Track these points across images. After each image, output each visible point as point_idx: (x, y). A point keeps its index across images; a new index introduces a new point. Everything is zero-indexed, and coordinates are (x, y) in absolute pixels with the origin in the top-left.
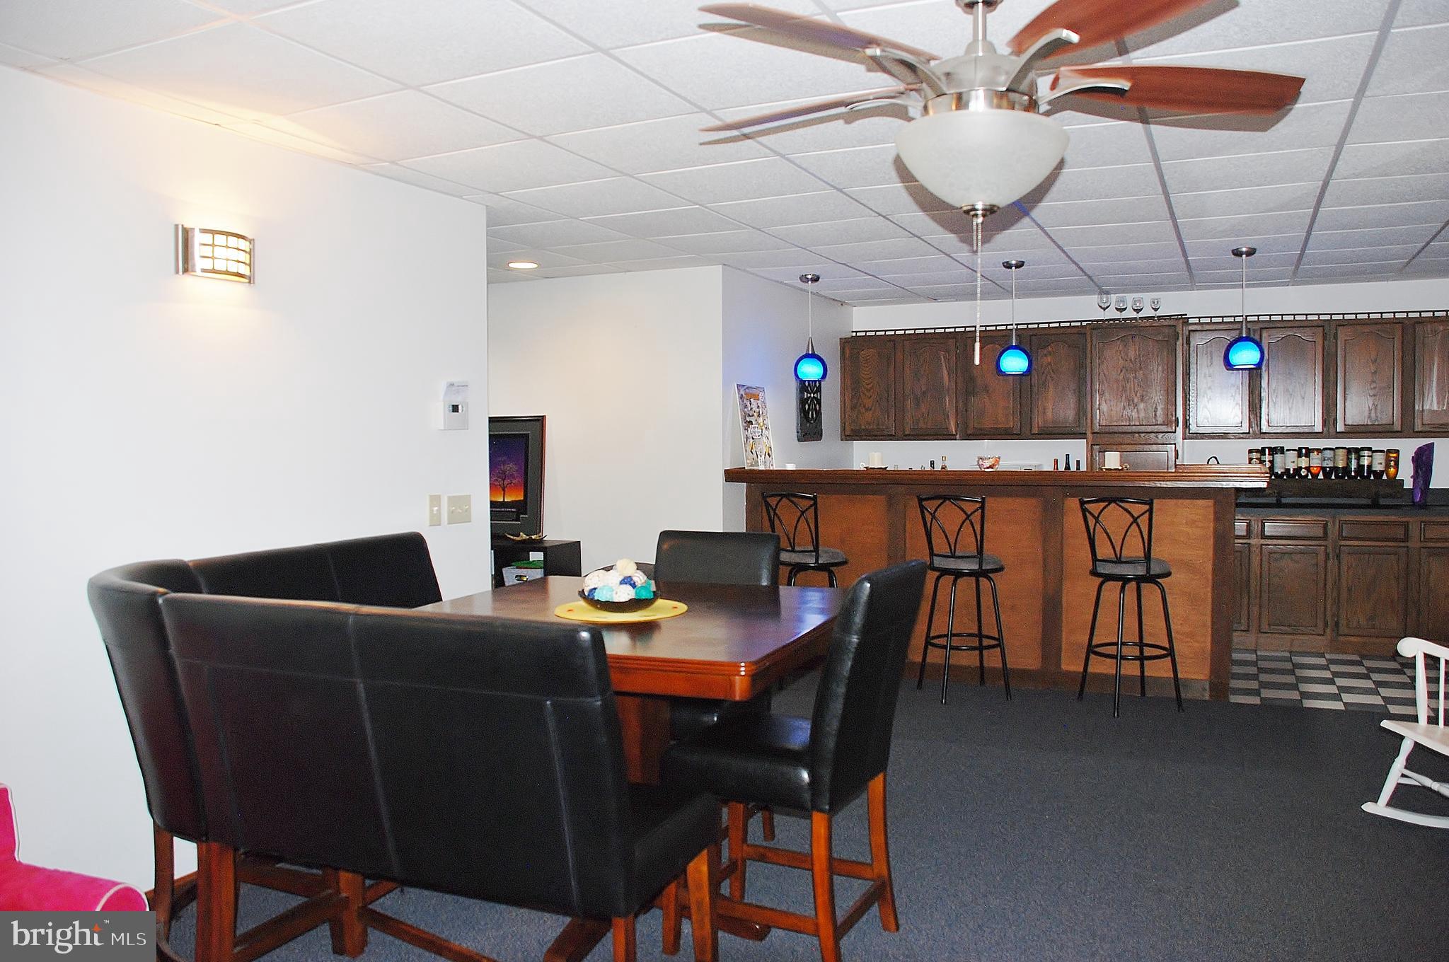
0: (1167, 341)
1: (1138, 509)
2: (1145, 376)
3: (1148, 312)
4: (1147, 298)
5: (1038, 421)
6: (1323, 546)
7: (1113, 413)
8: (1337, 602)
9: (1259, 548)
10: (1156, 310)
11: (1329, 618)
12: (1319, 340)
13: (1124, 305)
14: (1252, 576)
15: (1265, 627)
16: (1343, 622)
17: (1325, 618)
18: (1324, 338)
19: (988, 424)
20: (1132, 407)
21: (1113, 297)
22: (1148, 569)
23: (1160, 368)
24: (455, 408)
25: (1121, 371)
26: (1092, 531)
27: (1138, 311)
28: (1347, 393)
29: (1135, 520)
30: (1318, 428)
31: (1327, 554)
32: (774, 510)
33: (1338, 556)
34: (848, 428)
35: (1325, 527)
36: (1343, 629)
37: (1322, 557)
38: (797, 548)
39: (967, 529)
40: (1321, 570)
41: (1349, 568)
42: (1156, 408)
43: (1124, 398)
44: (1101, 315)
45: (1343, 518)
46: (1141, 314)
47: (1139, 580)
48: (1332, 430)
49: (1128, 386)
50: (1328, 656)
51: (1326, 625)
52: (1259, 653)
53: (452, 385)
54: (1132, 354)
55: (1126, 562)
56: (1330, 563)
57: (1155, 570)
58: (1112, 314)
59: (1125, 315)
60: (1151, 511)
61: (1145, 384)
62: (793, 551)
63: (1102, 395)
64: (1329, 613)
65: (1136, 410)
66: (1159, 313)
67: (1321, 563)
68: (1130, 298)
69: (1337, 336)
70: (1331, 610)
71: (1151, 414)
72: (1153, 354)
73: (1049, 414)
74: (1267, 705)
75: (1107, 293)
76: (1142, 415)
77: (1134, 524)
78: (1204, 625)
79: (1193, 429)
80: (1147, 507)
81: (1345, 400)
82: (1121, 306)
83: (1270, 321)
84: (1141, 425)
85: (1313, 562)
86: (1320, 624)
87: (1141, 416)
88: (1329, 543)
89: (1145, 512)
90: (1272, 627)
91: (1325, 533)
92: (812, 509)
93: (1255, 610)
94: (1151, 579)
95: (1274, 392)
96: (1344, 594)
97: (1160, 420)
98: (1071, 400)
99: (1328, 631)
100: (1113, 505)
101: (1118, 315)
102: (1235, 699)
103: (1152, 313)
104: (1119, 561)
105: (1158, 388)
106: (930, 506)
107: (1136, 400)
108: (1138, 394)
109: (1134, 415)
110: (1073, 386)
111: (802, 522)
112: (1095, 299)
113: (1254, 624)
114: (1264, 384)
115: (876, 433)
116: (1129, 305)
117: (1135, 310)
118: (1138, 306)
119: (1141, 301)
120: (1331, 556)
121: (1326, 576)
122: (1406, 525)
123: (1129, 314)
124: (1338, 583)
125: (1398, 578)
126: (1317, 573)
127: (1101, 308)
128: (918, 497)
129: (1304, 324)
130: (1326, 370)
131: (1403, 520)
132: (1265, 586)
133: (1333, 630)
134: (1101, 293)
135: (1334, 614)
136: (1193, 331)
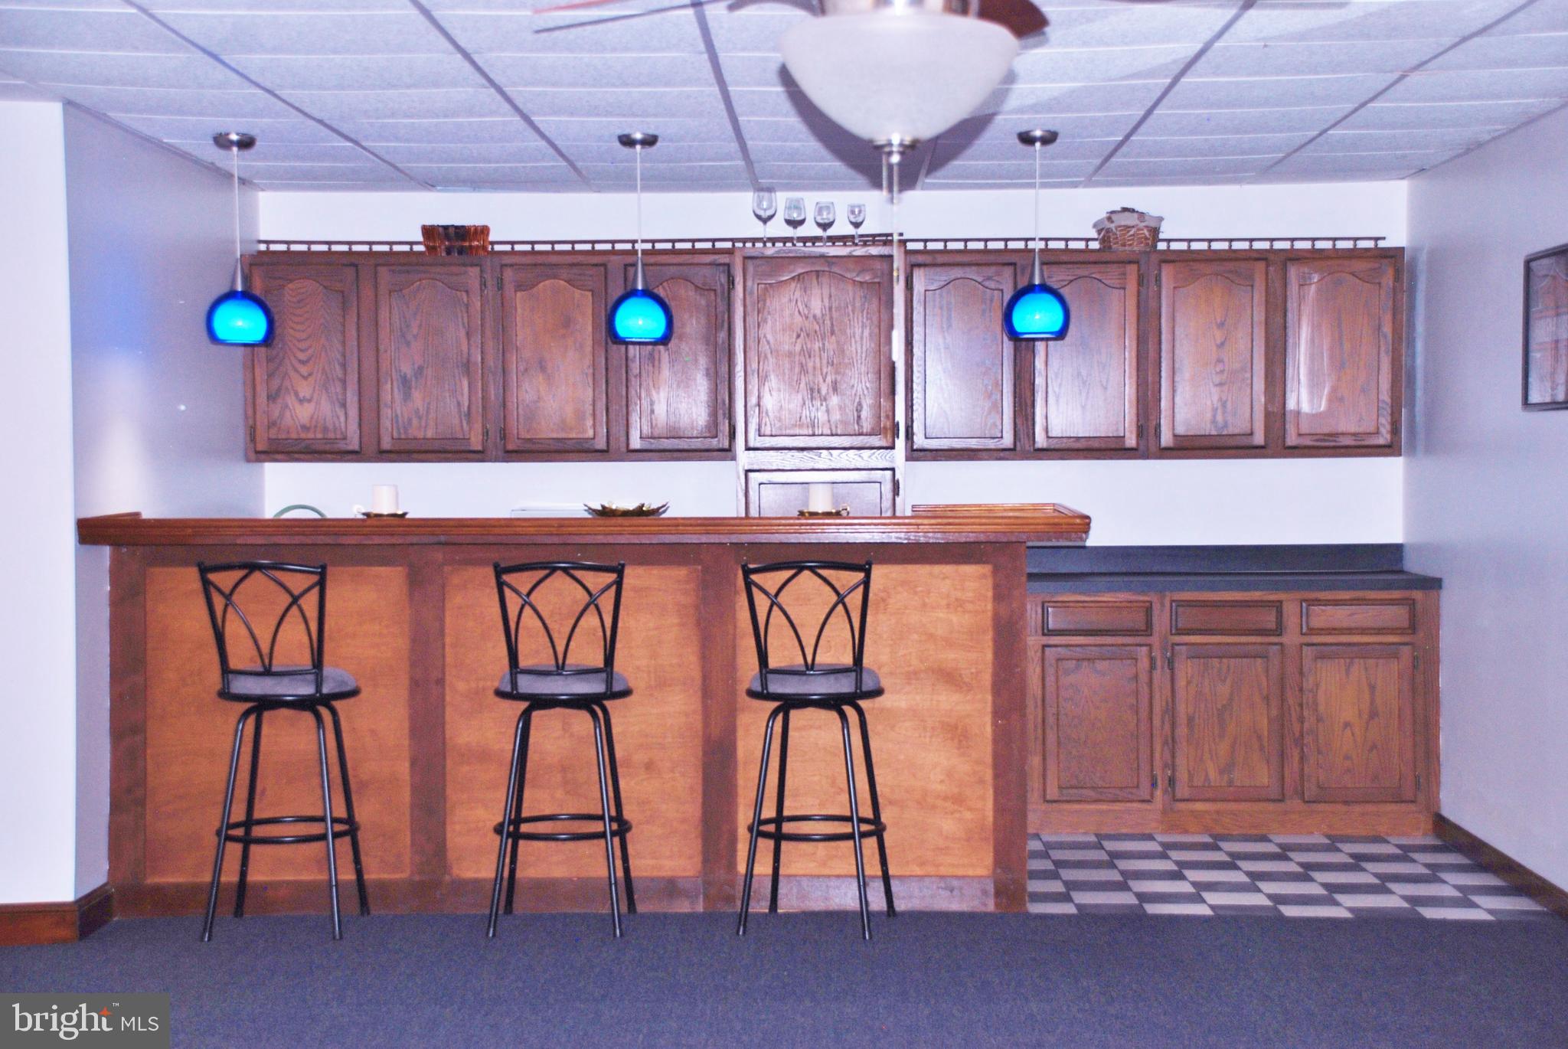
0: (879, 283)
2: (841, 347)
3: (842, 227)
4: (839, 200)
5: (640, 425)
6: (1146, 645)
7: (785, 414)
8: (1171, 742)
9: (1040, 651)
10: (857, 225)
11: (1158, 772)
12: (1131, 285)
13: (799, 215)
15: (1052, 792)
16: (1182, 775)
17: (1152, 770)
18: (1137, 283)
20: (817, 403)
21: (781, 198)
22: (858, 682)
23: (866, 333)
25: (798, 336)
27: (824, 226)
28: (1176, 379)
29: (841, 600)
30: (1131, 441)
31: (1152, 660)
32: (227, 597)
33: (1171, 664)
35: (1149, 610)
36: (1182, 790)
37: (1144, 663)
40: (1144, 690)
41: (1189, 683)
42: (860, 404)
43: (803, 385)
44: (758, 230)
45: (1176, 595)
46: (832, 231)
49: (810, 365)
50: (1159, 838)
51: (1154, 785)
52: (1046, 838)
54: (817, 306)
56: (1157, 674)
57: (868, 683)
58: (778, 228)
59: (802, 231)
61: (839, 364)
63: (763, 379)
64: (1158, 763)
65: (824, 408)
66: (862, 231)
67: (1144, 678)
68: (809, 199)
69: (1160, 281)
70: (1162, 758)
71: (851, 416)
72: (854, 306)
73: (661, 410)
74: (1088, 917)
75: (770, 190)
76: (835, 416)
78: (981, 781)
79: (919, 441)
80: (861, 575)
81: (1174, 391)
82: (795, 216)
84: (832, 435)
85: (1130, 671)
86: (1145, 783)
87: (832, 421)
88: (1155, 640)
89: (856, 587)
90: (1065, 791)
91: (1148, 622)
95: (1057, 377)
96: (1182, 731)
97: (866, 428)
98: (701, 386)
99: (1158, 793)
100: (805, 573)
101: (788, 231)
102: (1036, 908)
103: (849, 230)
105: (863, 369)
106: (517, 579)
107: (824, 392)
108: (829, 379)
109: (822, 416)
110: (703, 361)
112: (746, 199)
114: (1039, 363)
116: (810, 215)
117: (819, 225)
118: (825, 217)
119: (828, 207)
120: (1159, 663)
121: (1151, 698)
122: (1278, 606)
123: (810, 229)
124: (1171, 710)
125: (1267, 699)
126: (1137, 693)
127: (759, 217)
128: (496, 567)
129: (1106, 257)
130: (1141, 340)
131: (1272, 597)
132: (1051, 720)
133: (1165, 792)
134: (759, 189)
135: (1165, 766)
136: (919, 265)
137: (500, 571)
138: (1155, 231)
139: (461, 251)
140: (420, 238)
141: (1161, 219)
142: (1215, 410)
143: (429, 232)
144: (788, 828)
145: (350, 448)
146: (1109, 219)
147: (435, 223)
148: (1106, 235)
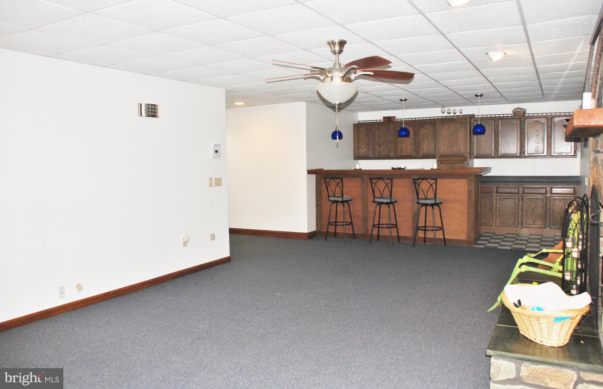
0: (464, 124)
1: (432, 182)
2: (457, 137)
3: (458, 114)
4: (458, 109)
5: (421, 152)
6: (518, 196)
7: (445, 150)
8: (522, 216)
9: (496, 197)
10: (461, 113)
12: (519, 123)
14: (494, 207)
15: (498, 225)
16: (524, 223)
18: (520, 123)
19: (404, 153)
21: (446, 108)
22: (436, 201)
23: (462, 134)
24: (216, 152)
25: (449, 135)
26: (417, 189)
27: (455, 113)
28: (528, 142)
29: (431, 185)
30: (518, 155)
32: (328, 183)
33: (523, 200)
34: (356, 155)
35: (518, 189)
36: (524, 225)
37: (517, 200)
38: (336, 196)
39: (387, 189)
40: (517, 205)
42: (460, 148)
43: (449, 144)
44: (442, 115)
45: (525, 186)
46: (456, 115)
47: (432, 205)
48: (523, 156)
49: (451, 140)
51: (518, 223)
53: (216, 145)
54: (452, 129)
55: (428, 199)
56: (520, 202)
57: (438, 201)
58: (446, 114)
59: (450, 115)
60: (436, 182)
61: (457, 140)
62: (334, 196)
63: (441, 143)
64: (519, 220)
65: (453, 149)
66: (462, 114)
67: (517, 202)
68: (452, 109)
69: (525, 122)
72: (459, 129)
73: (425, 149)
74: (484, 248)
75: (444, 107)
76: (455, 150)
77: (431, 187)
79: (475, 155)
80: (435, 181)
81: (527, 144)
82: (449, 112)
83: (508, 116)
85: (514, 201)
86: (517, 224)
88: (520, 195)
89: (434, 183)
90: (500, 225)
91: (519, 191)
92: (341, 183)
93: (494, 218)
94: (437, 204)
96: (524, 213)
97: (461, 152)
98: (433, 145)
99: (519, 226)
100: (424, 180)
101: (448, 115)
103: (459, 114)
104: (426, 199)
105: (461, 141)
106: (374, 181)
107: (453, 145)
108: (454, 143)
110: (433, 140)
111: (338, 187)
112: (439, 109)
113: (494, 223)
114: (500, 139)
115: (366, 157)
116: (452, 111)
117: (454, 113)
118: (455, 112)
119: (456, 110)
120: (520, 200)
121: (518, 207)
122: (546, 188)
123: (452, 114)
124: (522, 209)
125: (543, 207)
126: (515, 206)
127: (442, 112)
128: (370, 178)
129: (515, 118)
130: (521, 134)
131: (545, 187)
132: (498, 210)
133: (521, 225)
134: (442, 107)
135: (521, 220)
136: (475, 120)
137: (371, 179)
138: (524, 113)
139: (390, 121)
140: (383, 119)
141: (526, 110)
142: (536, 148)
143: (384, 118)
144: (427, 228)
145: (371, 157)
146: (514, 110)
147: (385, 116)
148: (514, 113)
